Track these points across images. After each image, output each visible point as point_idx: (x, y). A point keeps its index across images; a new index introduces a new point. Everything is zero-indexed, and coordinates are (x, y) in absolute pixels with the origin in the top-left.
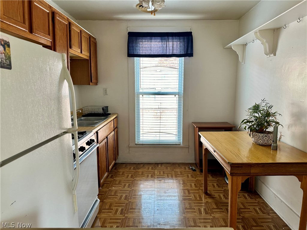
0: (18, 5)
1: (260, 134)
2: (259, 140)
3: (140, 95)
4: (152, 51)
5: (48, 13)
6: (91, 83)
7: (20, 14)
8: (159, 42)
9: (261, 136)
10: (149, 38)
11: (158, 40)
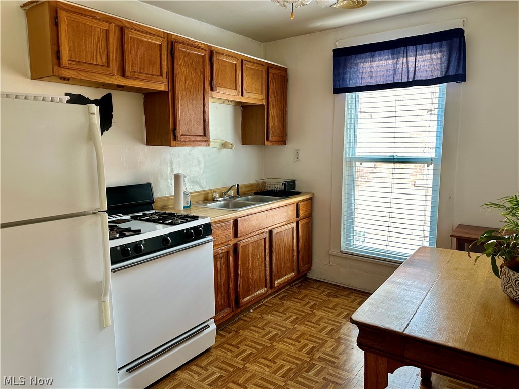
0: (98, 43)
1: (512, 273)
2: (509, 287)
3: (357, 163)
4: (373, 78)
5: (160, 44)
6: (266, 143)
7: (101, 55)
8: (388, 59)
9: (513, 277)
10: (368, 54)
11: (386, 57)
